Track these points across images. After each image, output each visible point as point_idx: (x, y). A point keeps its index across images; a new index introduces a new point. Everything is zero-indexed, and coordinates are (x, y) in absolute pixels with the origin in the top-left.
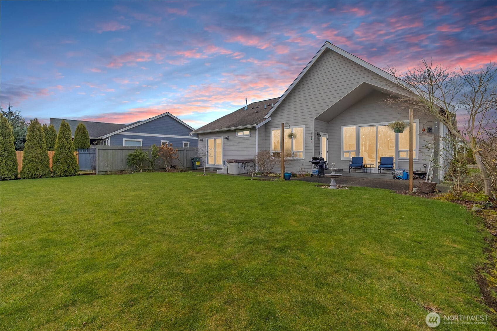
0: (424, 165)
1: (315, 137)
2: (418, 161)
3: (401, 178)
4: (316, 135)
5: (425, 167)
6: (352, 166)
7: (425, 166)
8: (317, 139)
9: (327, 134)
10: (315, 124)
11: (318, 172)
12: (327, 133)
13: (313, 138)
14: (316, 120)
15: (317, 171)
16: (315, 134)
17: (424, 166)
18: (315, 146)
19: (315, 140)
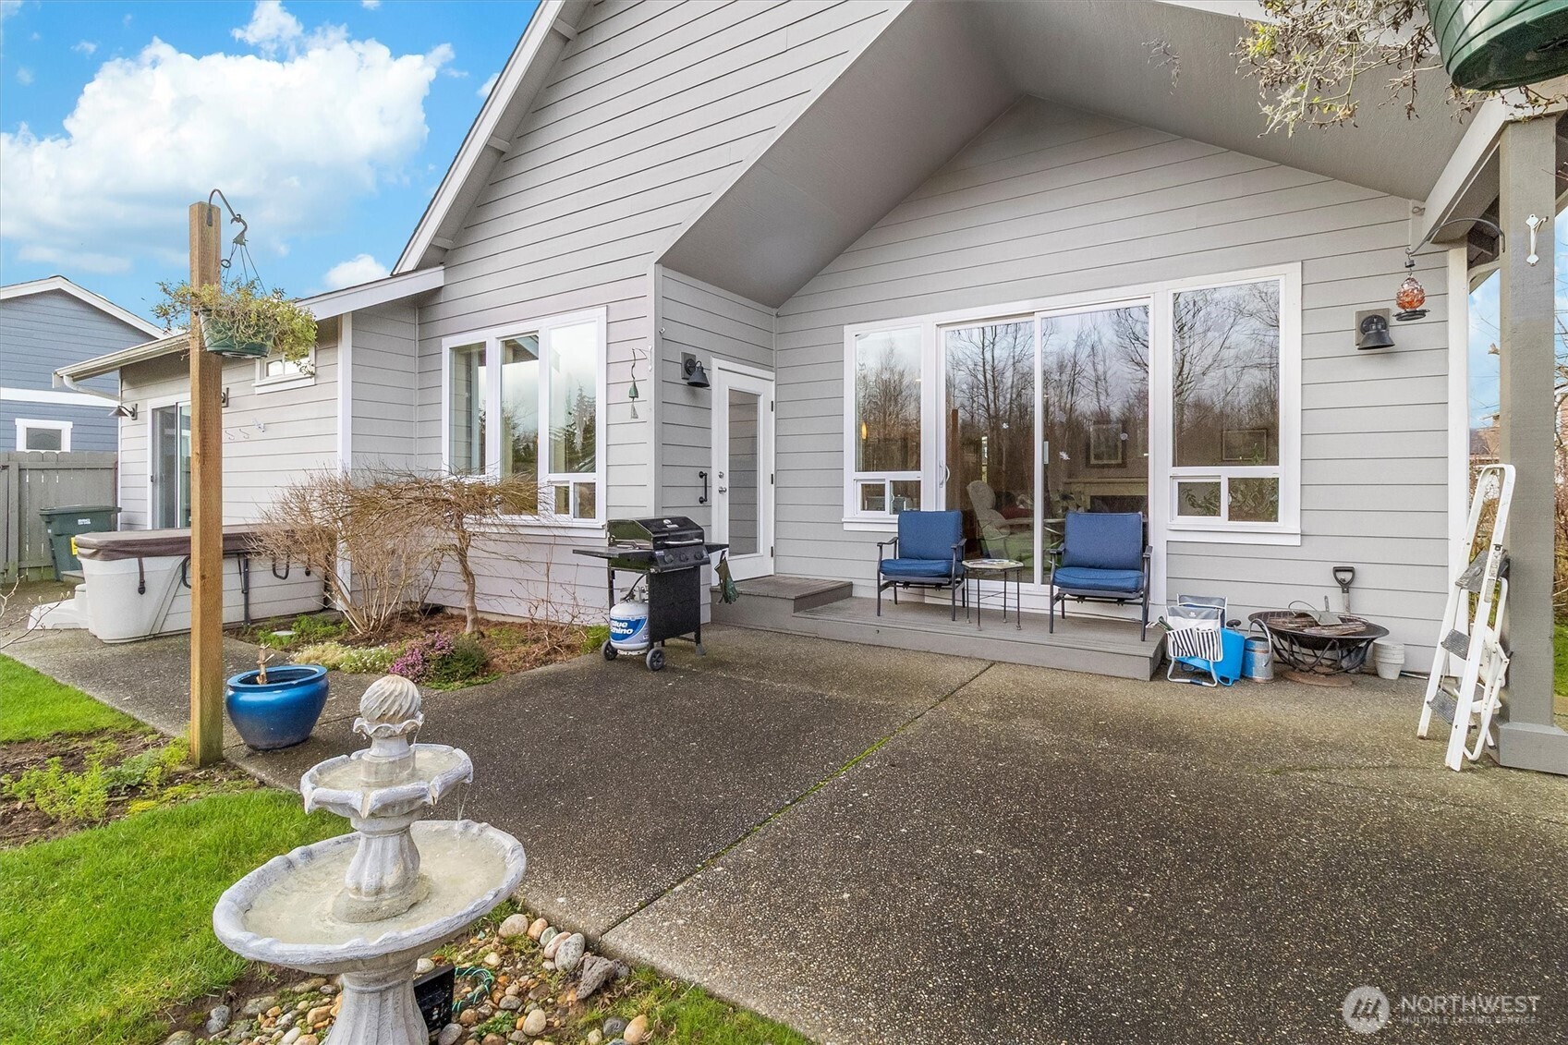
0: (1337, 570)
1: (662, 382)
2: (1296, 541)
3: (1206, 675)
4: (677, 372)
5: (1346, 586)
6: (897, 573)
7: (1347, 576)
8: (680, 394)
9: (771, 375)
10: (662, 299)
11: (644, 628)
12: (768, 367)
13: (647, 391)
14: (670, 273)
15: (634, 625)
16: (662, 361)
17: (1341, 575)
18: (662, 445)
19: (662, 403)
